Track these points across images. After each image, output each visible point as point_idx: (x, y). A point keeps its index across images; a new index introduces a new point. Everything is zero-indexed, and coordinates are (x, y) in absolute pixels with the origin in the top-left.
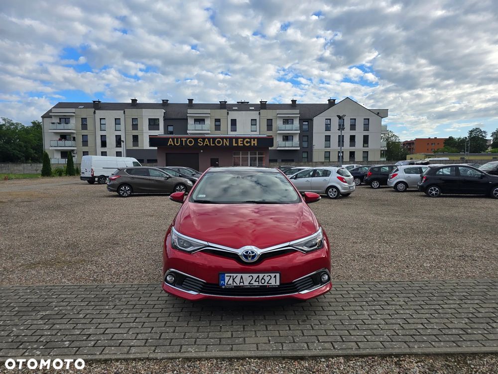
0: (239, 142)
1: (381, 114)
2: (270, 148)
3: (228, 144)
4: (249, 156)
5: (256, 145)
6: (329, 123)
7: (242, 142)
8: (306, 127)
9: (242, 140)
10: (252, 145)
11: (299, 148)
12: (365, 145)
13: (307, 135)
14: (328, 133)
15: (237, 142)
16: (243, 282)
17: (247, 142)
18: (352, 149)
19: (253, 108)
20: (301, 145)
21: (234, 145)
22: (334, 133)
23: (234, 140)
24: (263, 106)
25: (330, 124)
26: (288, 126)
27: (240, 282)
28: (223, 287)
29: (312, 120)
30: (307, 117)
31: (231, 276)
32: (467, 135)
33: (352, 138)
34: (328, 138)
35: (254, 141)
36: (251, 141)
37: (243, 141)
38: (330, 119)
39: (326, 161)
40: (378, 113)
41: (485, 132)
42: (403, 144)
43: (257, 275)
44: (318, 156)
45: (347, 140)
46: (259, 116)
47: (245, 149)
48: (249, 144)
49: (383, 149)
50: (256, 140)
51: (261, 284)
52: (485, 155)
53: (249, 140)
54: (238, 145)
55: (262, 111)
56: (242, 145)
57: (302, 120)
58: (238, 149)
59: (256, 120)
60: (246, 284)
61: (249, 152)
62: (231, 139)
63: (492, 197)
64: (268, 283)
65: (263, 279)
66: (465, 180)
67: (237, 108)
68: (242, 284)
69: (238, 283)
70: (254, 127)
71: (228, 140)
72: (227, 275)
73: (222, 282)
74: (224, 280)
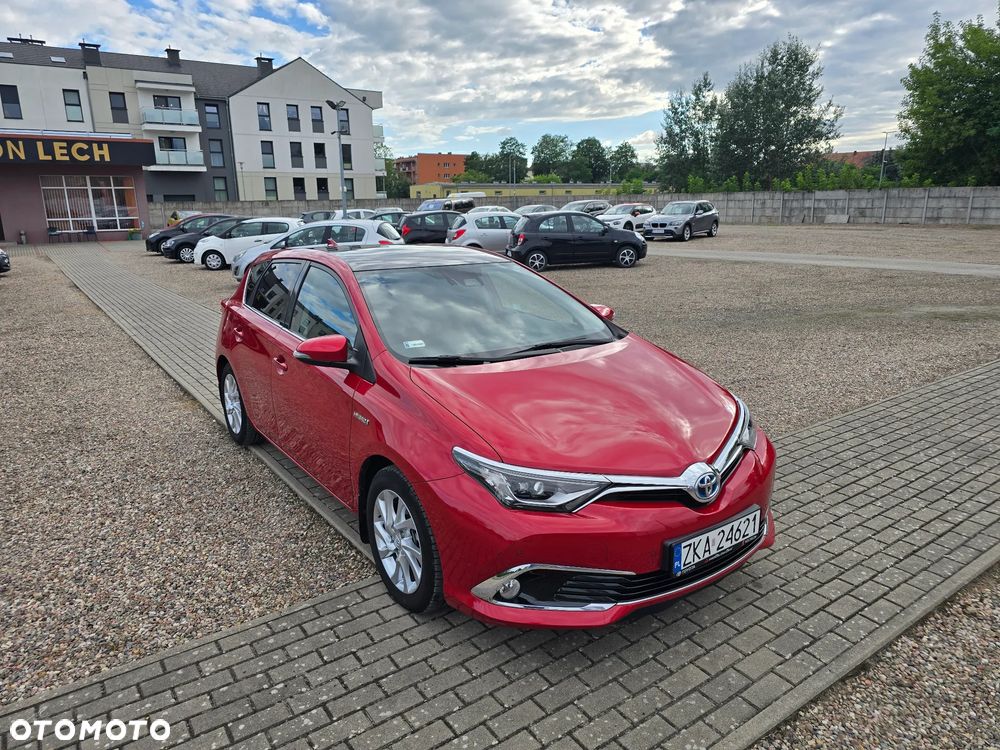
0: (58, 152)
1: (370, 100)
2: (144, 168)
3: (23, 157)
4: (89, 188)
5: (107, 159)
6: (266, 112)
7: (65, 151)
8: (213, 119)
9: (65, 145)
10: (97, 159)
11: (204, 169)
12: (347, 166)
13: (218, 138)
14: (266, 136)
15: (49, 150)
16: (709, 550)
17: (81, 152)
18: (322, 173)
19: (63, 60)
20: (207, 162)
21: (42, 157)
22: (281, 137)
23: (40, 145)
24: (89, 56)
25: (269, 116)
26: (170, 114)
27: (705, 552)
28: (679, 574)
29: (226, 103)
30: (213, 94)
31: (690, 545)
32: (496, 150)
33: (319, 149)
34: (267, 147)
35: (101, 148)
36: (91, 149)
37: (69, 148)
38: (268, 104)
39: (269, 198)
40: (364, 99)
41: (523, 146)
42: (398, 164)
43: (730, 525)
44: (250, 188)
45: (308, 153)
46: (83, 81)
47: (73, 169)
48: (86, 157)
49: (380, 174)
50: (105, 146)
51: (734, 543)
52: (525, 187)
53: (86, 147)
54: (54, 156)
55: (90, 69)
56: (67, 158)
57: (202, 102)
58: (55, 168)
59: (77, 91)
60: (714, 551)
61: (88, 178)
62: (30, 142)
63: (618, 265)
64: (744, 536)
65: (738, 530)
66: (581, 238)
67: (10, 55)
68: (707, 555)
69: (701, 554)
70: (74, 110)
71: (21, 143)
72: (684, 545)
73: (677, 564)
74: (680, 559)
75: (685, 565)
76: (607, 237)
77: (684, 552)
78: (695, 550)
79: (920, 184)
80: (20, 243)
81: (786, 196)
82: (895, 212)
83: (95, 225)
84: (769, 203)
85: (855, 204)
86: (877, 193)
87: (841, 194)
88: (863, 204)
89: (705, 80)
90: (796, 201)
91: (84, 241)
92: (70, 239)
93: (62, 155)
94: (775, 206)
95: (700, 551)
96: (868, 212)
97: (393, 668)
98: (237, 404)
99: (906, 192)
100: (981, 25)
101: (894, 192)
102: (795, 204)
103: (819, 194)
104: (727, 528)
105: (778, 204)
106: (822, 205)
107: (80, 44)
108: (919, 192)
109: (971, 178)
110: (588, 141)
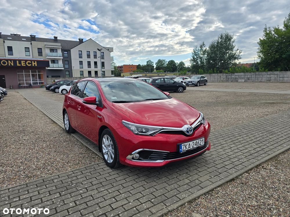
0: (22, 63)
1: (110, 50)
2: (46, 68)
3: (13, 65)
4: (31, 73)
5: (36, 65)
6: (81, 53)
7: (24, 63)
8: (66, 55)
9: (24, 61)
10: (33, 65)
11: (63, 69)
12: (103, 67)
13: (67, 60)
14: (81, 59)
15: (20, 63)
16: (190, 147)
17: (29, 63)
18: (96, 69)
19: (25, 40)
20: (64, 67)
21: (18, 65)
22: (85, 60)
23: (18, 62)
24: (33, 38)
25: (82, 54)
26: (54, 54)
27: (189, 147)
28: (181, 152)
29: (70, 51)
30: (66, 48)
31: (184, 145)
32: (146, 64)
33: (96, 63)
34: (81, 63)
35: (34, 62)
36: (32, 62)
37: (26, 63)
38: (81, 51)
39: (81, 76)
40: (108, 49)
41: (153, 62)
42: (118, 68)
43: (196, 141)
44: (76, 74)
45: (92, 64)
46: (31, 45)
47: (27, 68)
48: (30, 65)
49: (112, 70)
50: (36, 62)
51: (197, 146)
52: (153, 73)
53: (30, 62)
54: (21, 65)
55: (32, 42)
56: (25, 65)
57: (63, 51)
58: (21, 68)
59: (29, 48)
60: (191, 148)
61: (30, 71)
62: (15, 61)
63: (178, 92)
64: (200, 145)
65: (198, 143)
66: (167, 85)
67: (11, 38)
68: (189, 148)
69: (188, 148)
70: (28, 53)
71: (12, 61)
72: (182, 144)
73: (181, 150)
74: (181, 148)
75: (183, 150)
76: (175, 84)
77: (183, 147)
78: (186, 146)
79: (264, 71)
80: (10, 88)
81: (227, 75)
82: (258, 79)
83: (32, 83)
84: (222, 77)
85: (246, 77)
86: (253, 73)
87: (242, 74)
88: (249, 77)
89: (203, 43)
90: (230, 76)
91: (29, 88)
92: (25, 87)
93: (24, 64)
94: (224, 77)
95: (187, 147)
96: (250, 79)
97: (105, 180)
98: (68, 122)
99: (260, 73)
100: (279, 28)
101: (257, 73)
102: (229, 77)
103: (236, 74)
104: (195, 142)
105: (225, 77)
106: (237, 77)
107: (30, 35)
108: (264, 73)
109: (279, 69)
110: (171, 61)
